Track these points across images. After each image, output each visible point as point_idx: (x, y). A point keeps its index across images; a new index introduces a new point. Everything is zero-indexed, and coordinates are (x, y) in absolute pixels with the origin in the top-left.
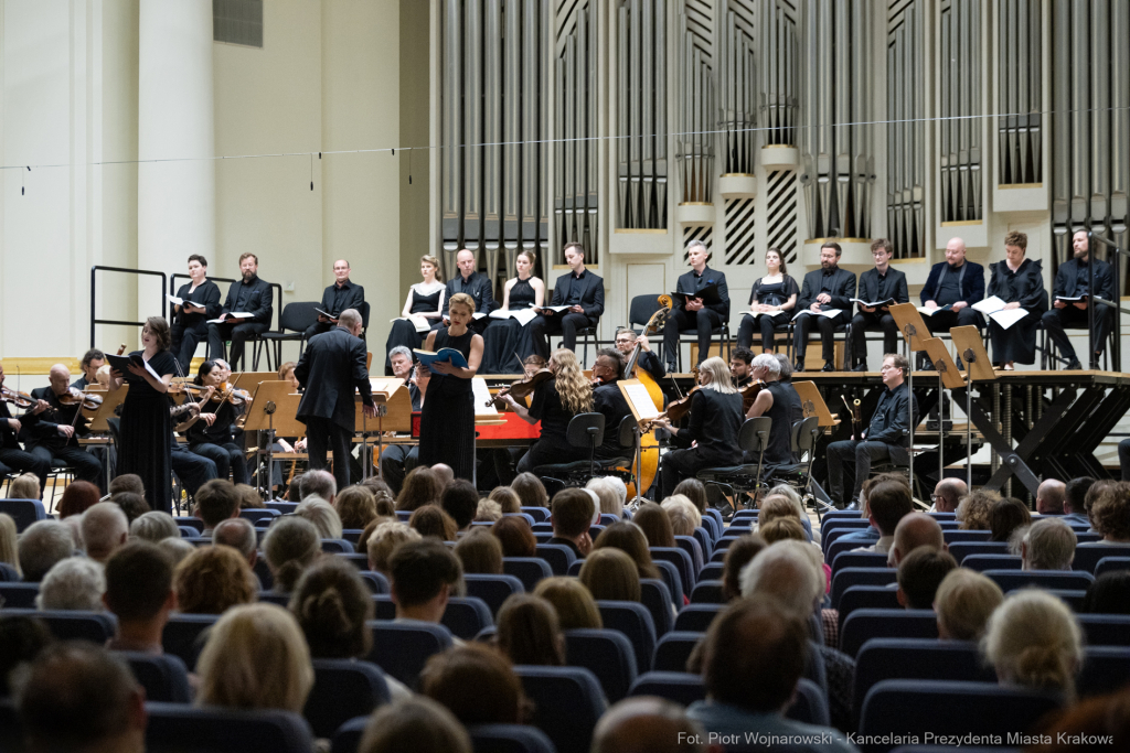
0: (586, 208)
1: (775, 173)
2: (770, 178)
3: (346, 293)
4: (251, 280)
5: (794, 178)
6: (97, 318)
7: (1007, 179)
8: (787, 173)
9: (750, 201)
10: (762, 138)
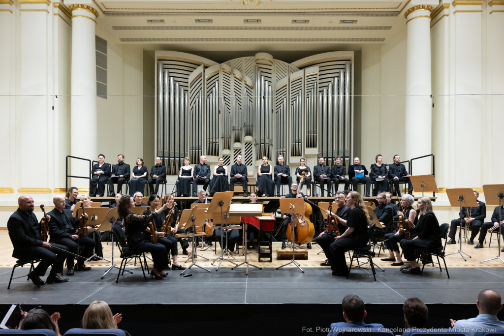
0: (199, 150)
1: (247, 143)
2: (245, 144)
3: (160, 168)
4: (121, 163)
5: (252, 145)
6: (68, 175)
7: (308, 146)
8: (250, 143)
9: (240, 150)
10: (243, 134)
